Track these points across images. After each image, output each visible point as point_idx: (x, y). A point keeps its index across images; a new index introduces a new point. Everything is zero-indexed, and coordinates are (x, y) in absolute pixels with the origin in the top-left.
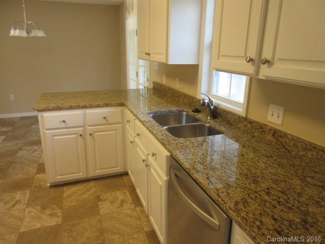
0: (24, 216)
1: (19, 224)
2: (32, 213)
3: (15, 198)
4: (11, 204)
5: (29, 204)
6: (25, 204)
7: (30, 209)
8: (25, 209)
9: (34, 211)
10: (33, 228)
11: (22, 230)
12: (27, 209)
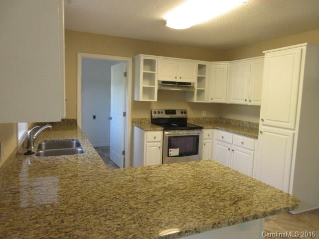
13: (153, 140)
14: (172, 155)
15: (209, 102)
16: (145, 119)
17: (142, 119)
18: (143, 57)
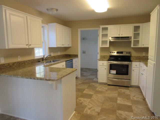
0: (88, 103)
1: (90, 101)
2: (86, 103)
3: (90, 111)
4: (92, 109)
5: (86, 106)
6: (87, 107)
7: (86, 104)
8: (88, 105)
9: (85, 103)
10: (87, 99)
11: (90, 99)
12: (87, 105)
13: (102, 65)
14: (112, 73)
15: (142, 47)
16: (107, 56)
17: (105, 56)
18: (102, 27)
